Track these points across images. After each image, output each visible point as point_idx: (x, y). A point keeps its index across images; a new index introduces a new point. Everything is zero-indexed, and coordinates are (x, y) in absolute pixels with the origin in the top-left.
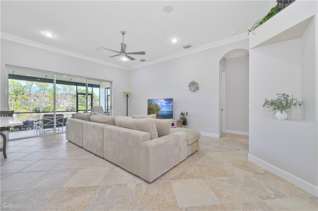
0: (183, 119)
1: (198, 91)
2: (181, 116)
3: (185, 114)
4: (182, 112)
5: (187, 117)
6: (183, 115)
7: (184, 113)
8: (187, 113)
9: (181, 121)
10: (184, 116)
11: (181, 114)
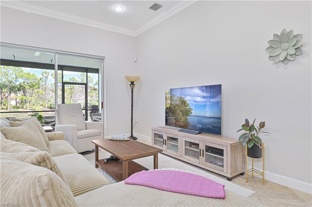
0: (250, 140)
1: (301, 59)
2: (244, 132)
3: (257, 125)
4: (247, 121)
5: (261, 136)
6: (250, 130)
7: (253, 125)
8: (262, 125)
9: (245, 144)
10: (254, 132)
11: (243, 126)
